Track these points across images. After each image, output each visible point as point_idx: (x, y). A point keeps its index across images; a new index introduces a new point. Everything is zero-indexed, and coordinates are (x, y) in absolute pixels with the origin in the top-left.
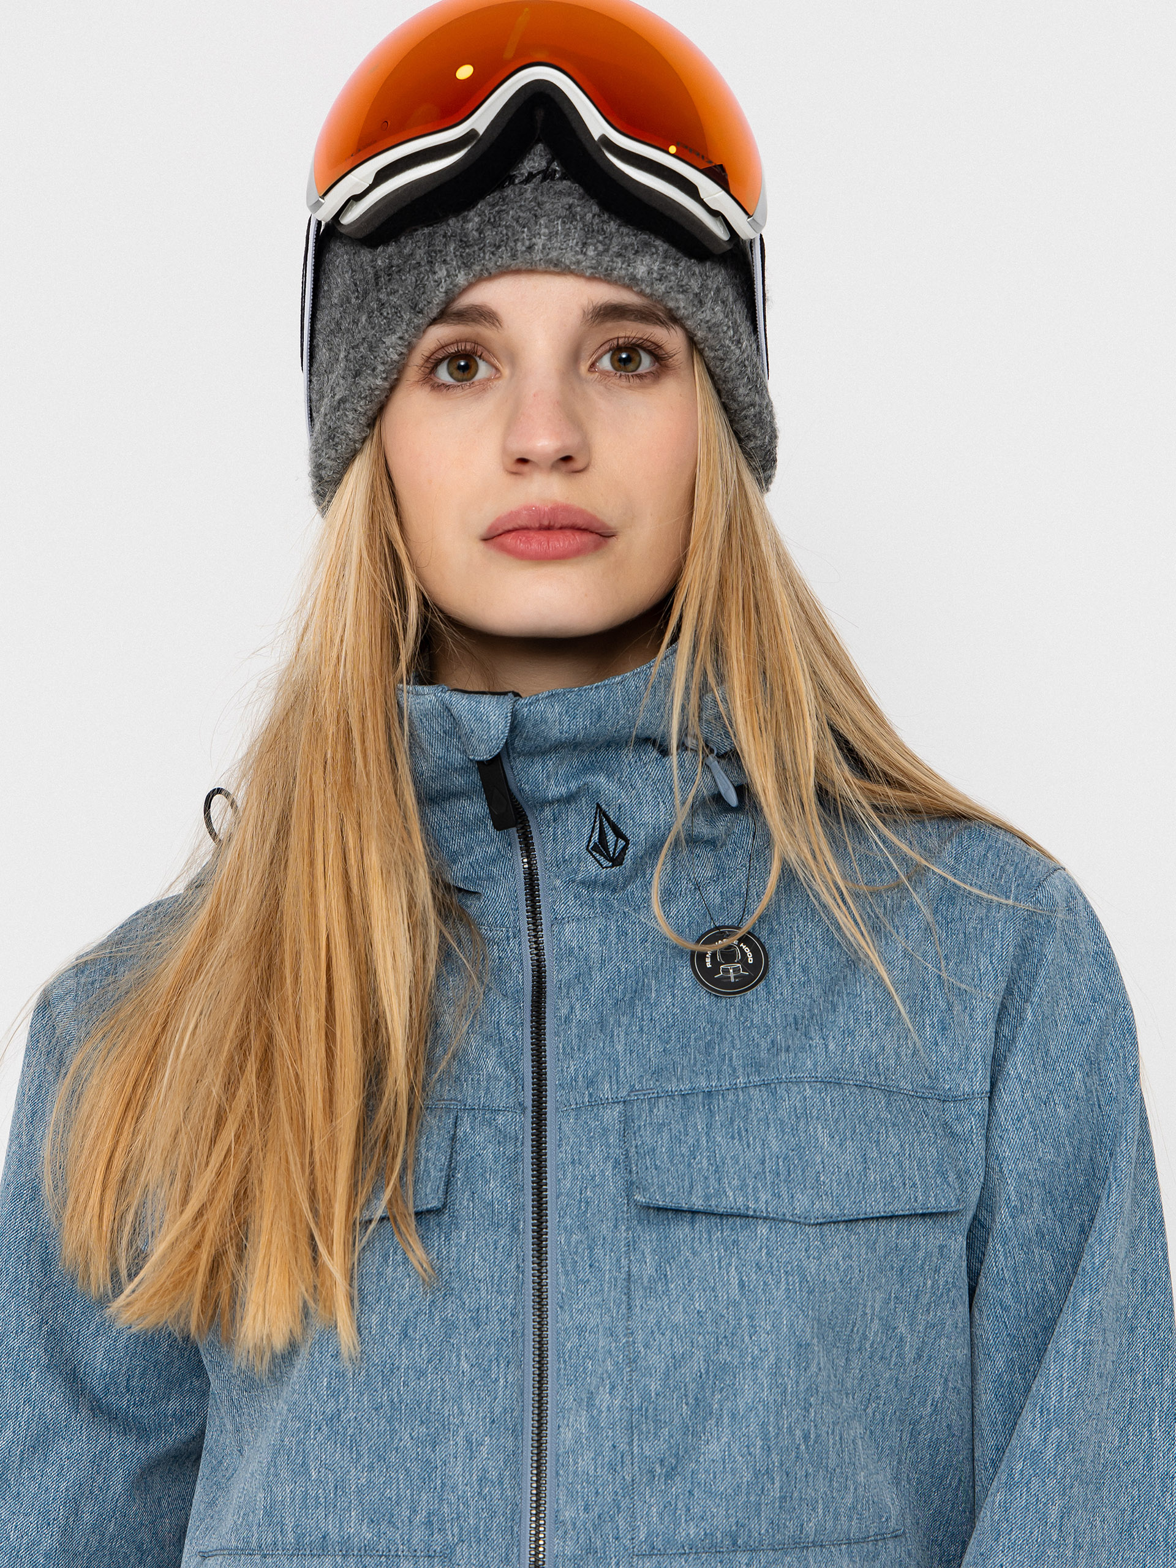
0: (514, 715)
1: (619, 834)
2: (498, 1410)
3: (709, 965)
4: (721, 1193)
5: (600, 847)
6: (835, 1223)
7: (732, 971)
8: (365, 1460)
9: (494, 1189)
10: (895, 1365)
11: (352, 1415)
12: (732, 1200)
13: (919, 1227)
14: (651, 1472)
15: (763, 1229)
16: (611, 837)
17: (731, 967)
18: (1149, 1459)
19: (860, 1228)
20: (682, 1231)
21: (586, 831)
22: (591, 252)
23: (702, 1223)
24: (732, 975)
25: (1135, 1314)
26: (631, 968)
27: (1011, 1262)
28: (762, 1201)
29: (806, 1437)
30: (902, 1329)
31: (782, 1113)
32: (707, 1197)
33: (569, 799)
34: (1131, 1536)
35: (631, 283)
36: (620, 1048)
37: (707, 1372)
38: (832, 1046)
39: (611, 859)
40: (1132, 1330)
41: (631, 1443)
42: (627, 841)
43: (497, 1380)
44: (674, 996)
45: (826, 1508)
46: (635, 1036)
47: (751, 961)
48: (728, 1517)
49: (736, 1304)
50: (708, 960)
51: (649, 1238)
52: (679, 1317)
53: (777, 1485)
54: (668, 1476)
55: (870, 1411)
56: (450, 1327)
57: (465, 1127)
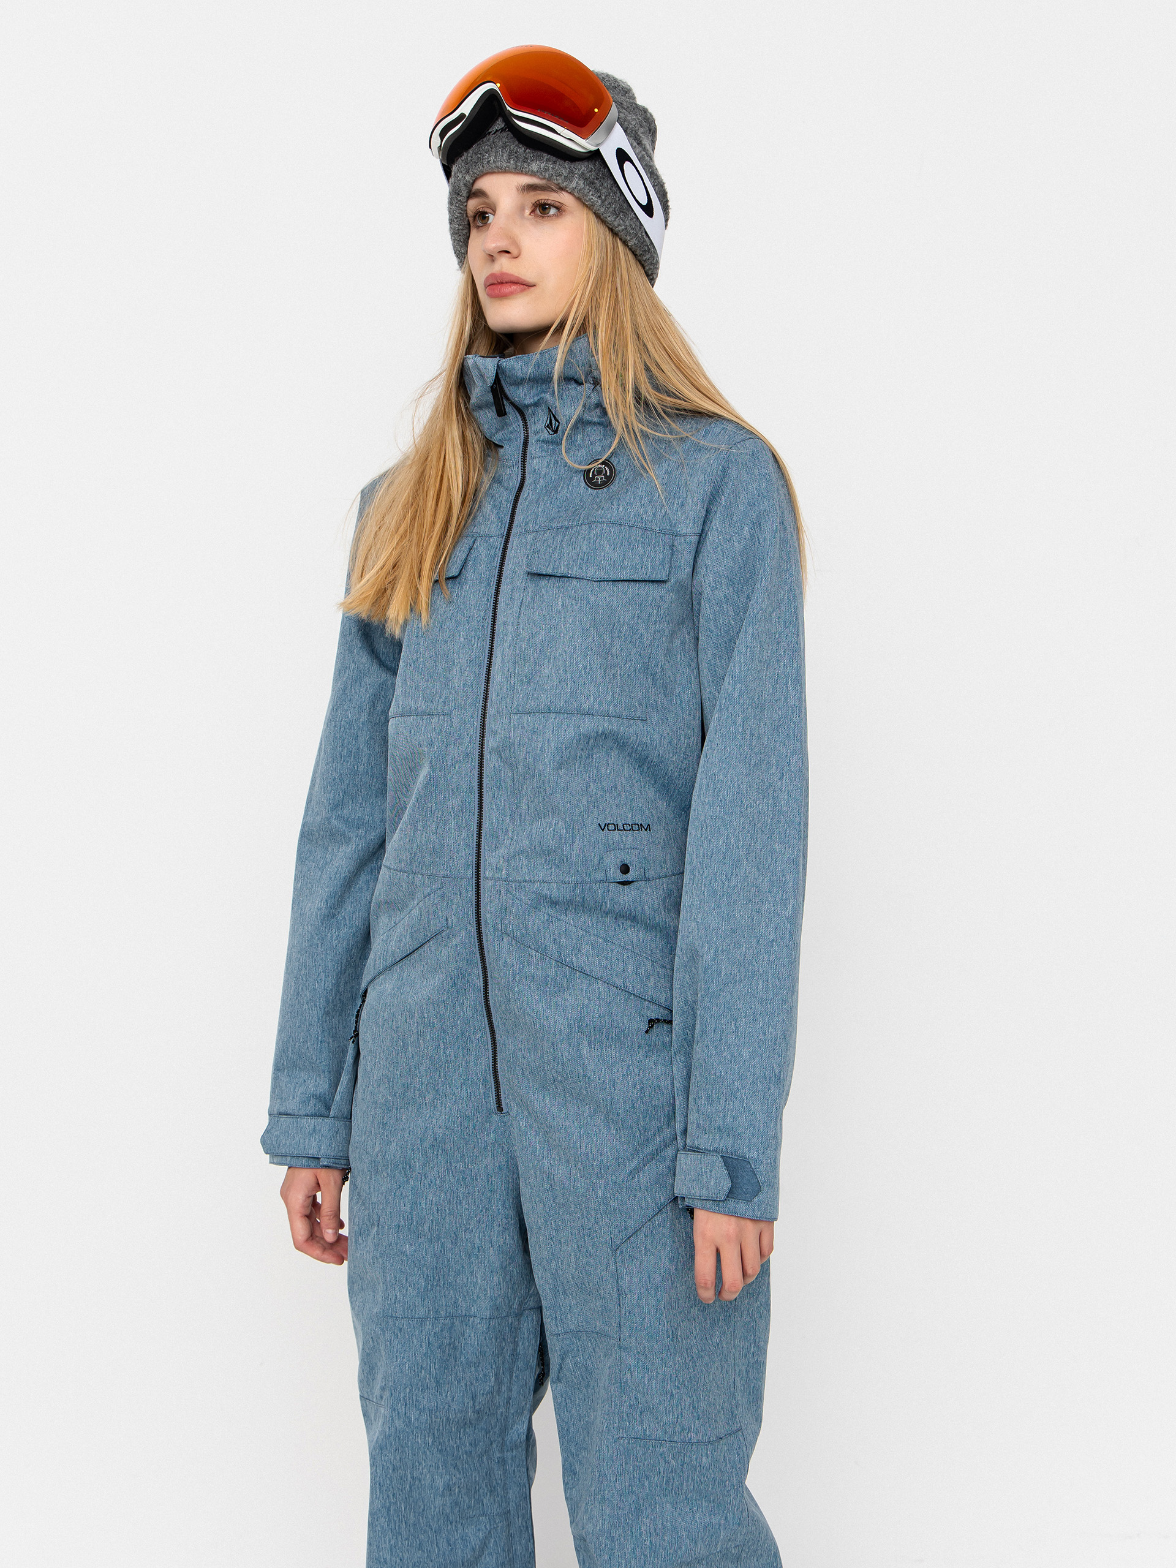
0: (498, 366)
1: (557, 420)
2: (473, 657)
3: (591, 476)
4: (559, 567)
5: (550, 426)
6: (607, 581)
7: (599, 479)
8: (426, 678)
9: (482, 568)
10: (639, 646)
11: (422, 660)
12: (563, 570)
13: (650, 586)
14: (522, 680)
15: (574, 582)
16: (553, 421)
17: (599, 477)
18: (786, 699)
19: (620, 585)
20: (544, 583)
21: (545, 419)
22: (512, 162)
23: (552, 580)
24: (599, 481)
25: (780, 636)
26: (557, 477)
27: (712, 611)
28: (574, 572)
29: (585, 668)
30: (642, 630)
31: (591, 535)
32: (554, 569)
33: (536, 404)
34: (778, 731)
35: (533, 174)
36: (540, 510)
37: (545, 640)
38: (621, 509)
39: (553, 431)
40: (778, 643)
41: (515, 670)
42: (559, 422)
43: (474, 645)
44: (568, 489)
45: (595, 699)
46: (548, 505)
47: (608, 474)
48: (547, 698)
49: (560, 612)
50: (591, 474)
51: (532, 586)
52: (536, 618)
53: (569, 686)
54: (528, 682)
55: (627, 666)
56: (458, 623)
57: (477, 544)
